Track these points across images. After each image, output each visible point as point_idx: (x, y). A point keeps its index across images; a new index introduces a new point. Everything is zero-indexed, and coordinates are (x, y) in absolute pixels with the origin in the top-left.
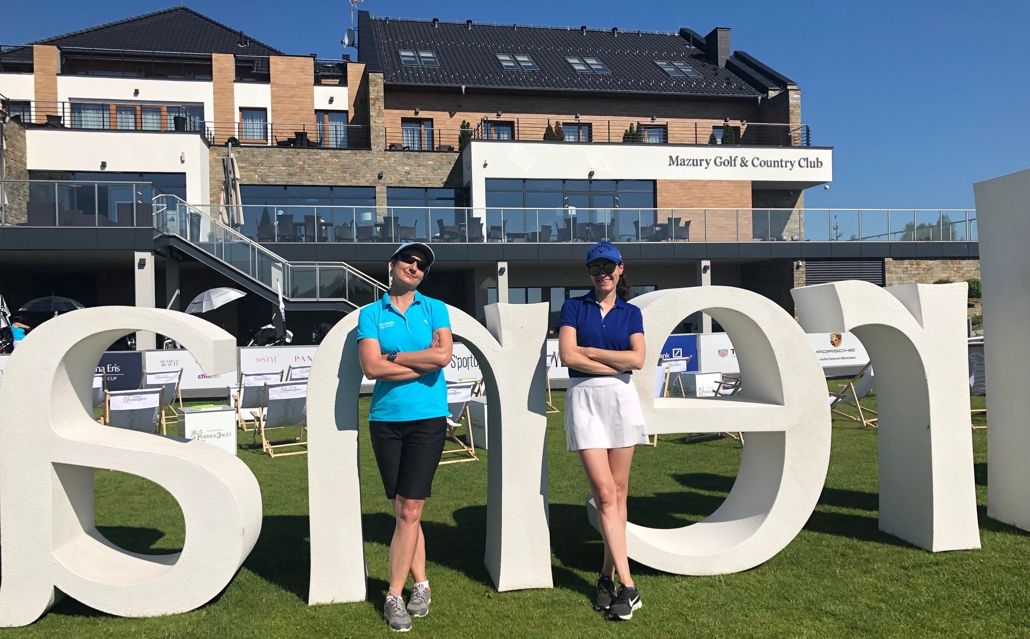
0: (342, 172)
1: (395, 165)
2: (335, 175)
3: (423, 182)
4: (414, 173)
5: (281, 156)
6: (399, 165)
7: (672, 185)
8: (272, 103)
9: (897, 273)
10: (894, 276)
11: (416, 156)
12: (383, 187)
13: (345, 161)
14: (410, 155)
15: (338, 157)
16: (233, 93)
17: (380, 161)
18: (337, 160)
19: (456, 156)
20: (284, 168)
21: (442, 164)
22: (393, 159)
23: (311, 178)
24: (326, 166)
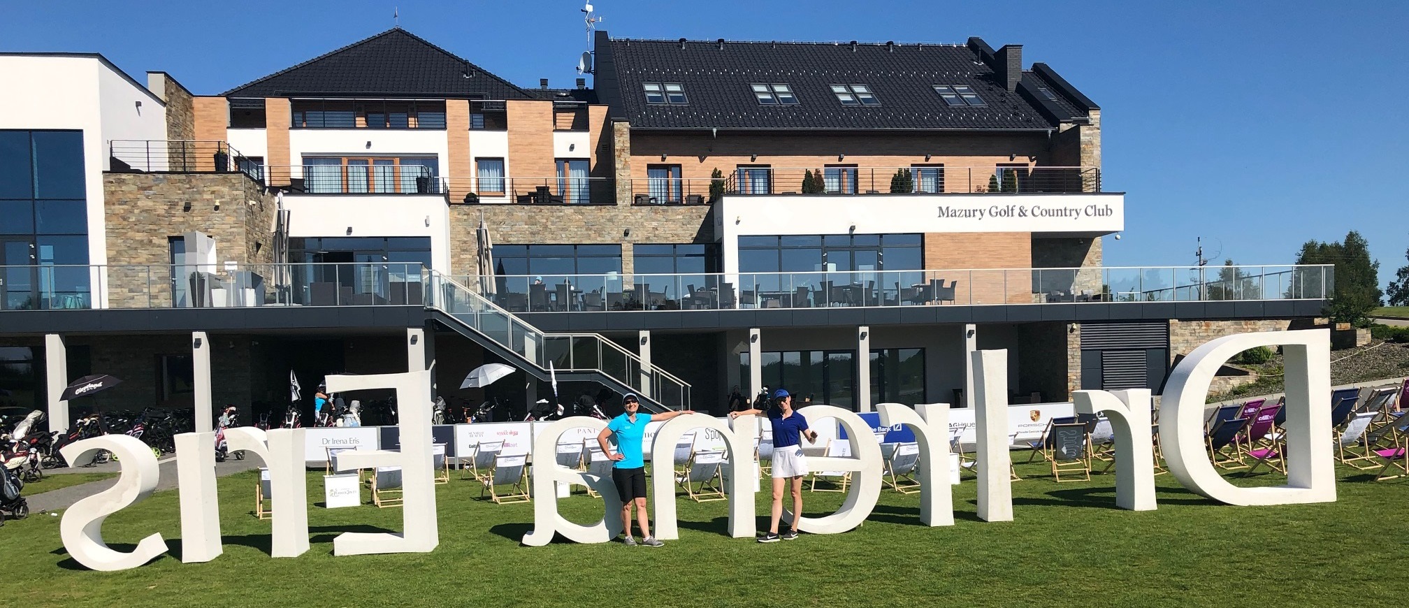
0: (587, 230)
1: (642, 220)
2: (579, 233)
3: (671, 239)
4: (662, 229)
5: (524, 214)
6: (646, 220)
7: (941, 238)
8: (509, 152)
9: (1182, 335)
10: (1180, 339)
11: (664, 211)
12: (629, 245)
13: (590, 217)
14: (658, 209)
15: (582, 214)
16: (468, 143)
17: (625, 216)
18: (581, 217)
19: (707, 209)
20: (527, 226)
21: (692, 218)
22: (639, 214)
23: (554, 236)
24: (569, 224)
